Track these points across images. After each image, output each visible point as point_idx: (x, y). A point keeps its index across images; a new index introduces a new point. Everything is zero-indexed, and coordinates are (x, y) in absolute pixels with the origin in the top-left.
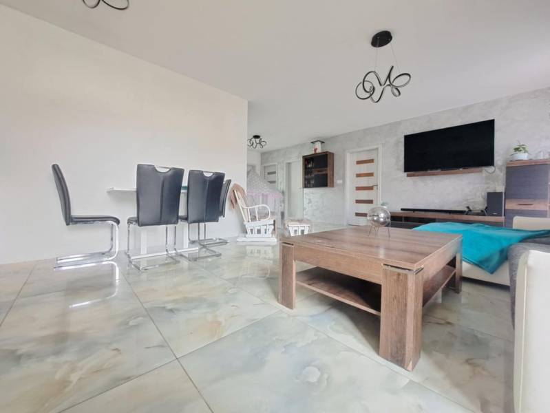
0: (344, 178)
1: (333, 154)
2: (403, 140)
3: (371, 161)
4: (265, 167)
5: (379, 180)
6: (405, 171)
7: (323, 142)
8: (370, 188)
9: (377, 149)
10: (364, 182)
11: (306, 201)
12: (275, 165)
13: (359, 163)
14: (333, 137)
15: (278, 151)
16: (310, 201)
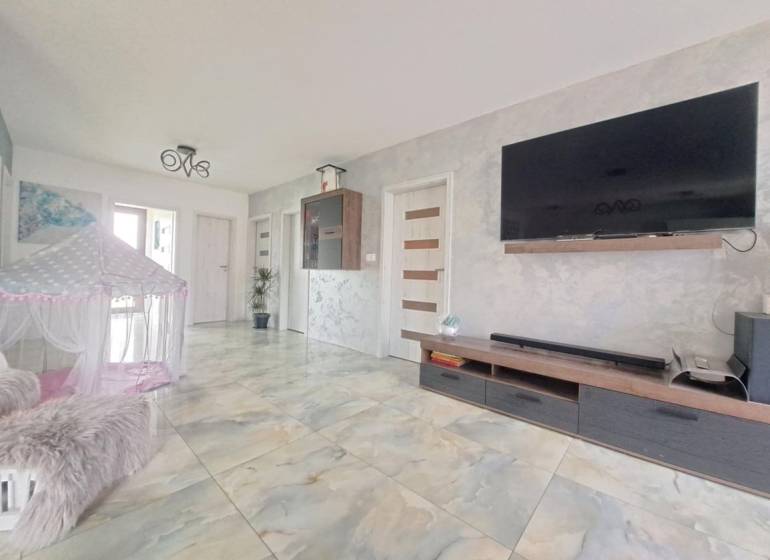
0: (378, 251)
1: (360, 196)
2: (499, 159)
3: (434, 212)
4: (257, 223)
5: (446, 257)
6: (504, 237)
7: (344, 171)
8: (431, 275)
9: (444, 183)
10: (420, 260)
11: (313, 296)
12: (267, 219)
13: (410, 215)
14: (362, 158)
15: (273, 189)
16: (319, 299)
